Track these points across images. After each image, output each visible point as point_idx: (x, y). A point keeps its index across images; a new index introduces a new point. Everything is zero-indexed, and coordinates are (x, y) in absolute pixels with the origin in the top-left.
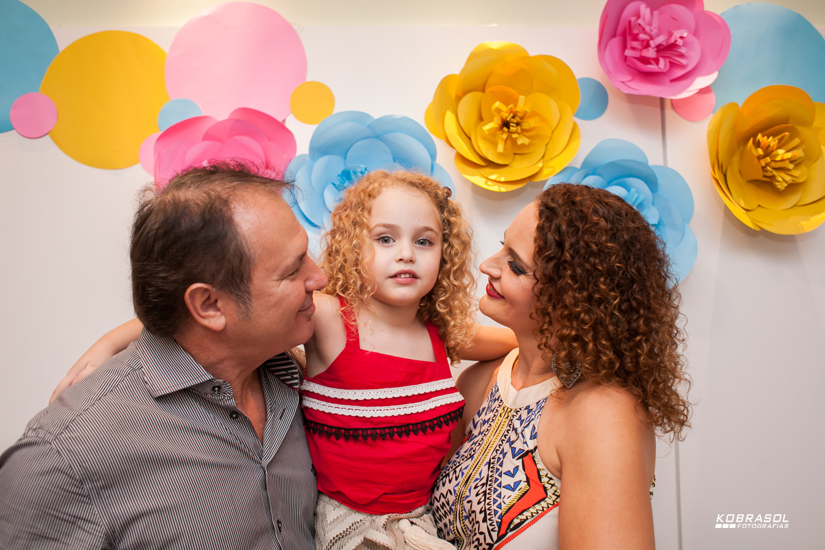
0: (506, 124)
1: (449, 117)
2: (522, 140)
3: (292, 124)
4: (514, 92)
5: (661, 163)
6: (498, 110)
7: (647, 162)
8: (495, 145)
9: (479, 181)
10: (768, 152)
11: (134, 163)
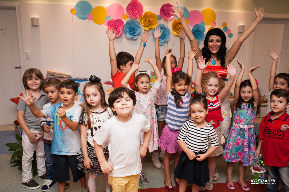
0: (149, 22)
1: (142, 20)
2: (151, 24)
3: (123, 20)
4: (149, 17)
5: (167, 27)
6: (148, 20)
7: (165, 26)
8: (147, 24)
9: (145, 28)
10: (179, 27)
11: (102, 24)
